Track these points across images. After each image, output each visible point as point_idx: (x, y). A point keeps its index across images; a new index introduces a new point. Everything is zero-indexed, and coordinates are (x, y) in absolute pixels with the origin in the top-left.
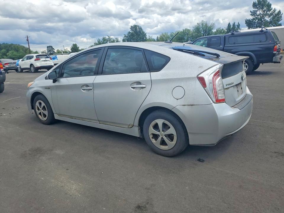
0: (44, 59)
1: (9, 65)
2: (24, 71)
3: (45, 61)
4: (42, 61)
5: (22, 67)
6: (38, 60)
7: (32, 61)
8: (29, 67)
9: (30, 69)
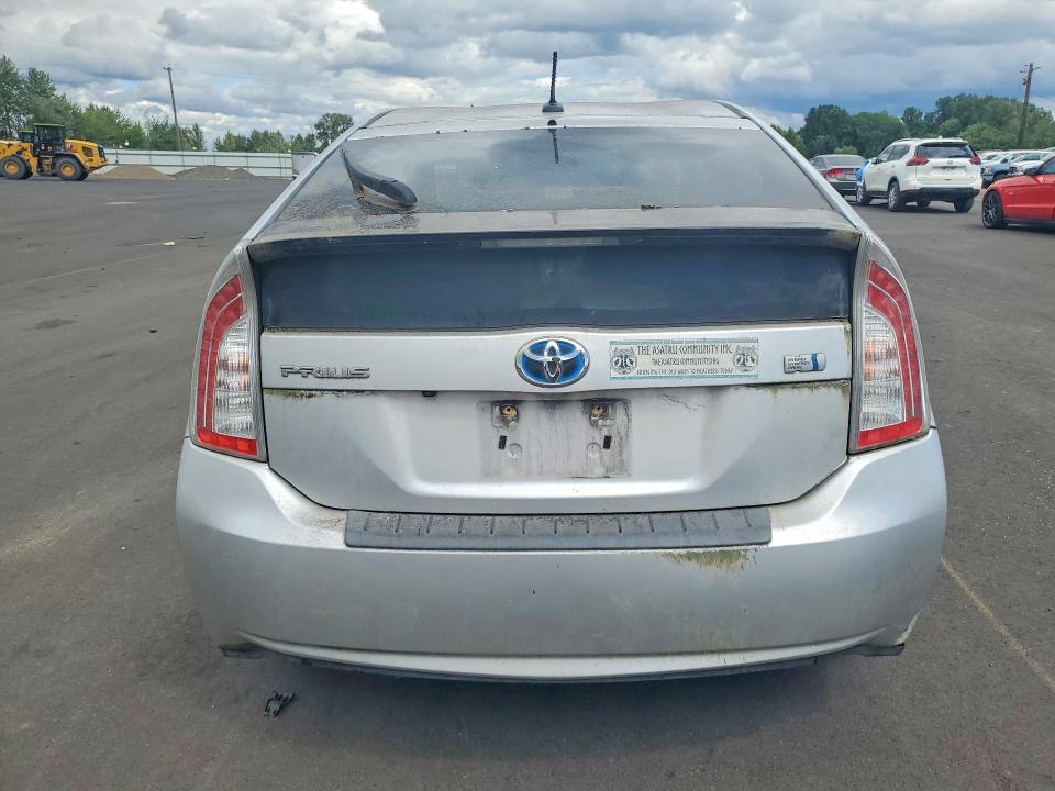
0: (944, 161)
1: (840, 176)
2: (875, 201)
3: (944, 168)
4: (935, 168)
5: (870, 187)
6: (918, 163)
7: (897, 167)
8: (883, 187)
9: (885, 195)
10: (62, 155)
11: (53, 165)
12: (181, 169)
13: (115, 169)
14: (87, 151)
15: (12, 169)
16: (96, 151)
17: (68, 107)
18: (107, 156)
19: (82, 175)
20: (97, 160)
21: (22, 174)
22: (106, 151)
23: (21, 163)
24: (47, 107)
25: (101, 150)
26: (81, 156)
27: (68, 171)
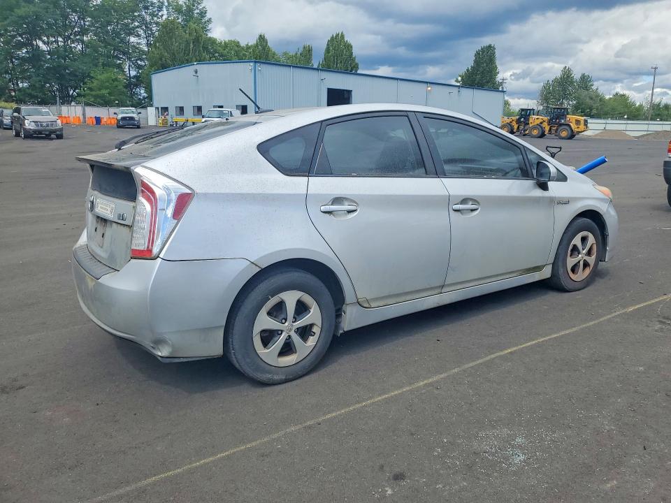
10: (563, 124)
11: (557, 129)
12: (645, 133)
13: (601, 133)
14: (578, 122)
15: (535, 132)
16: (582, 122)
17: (598, 96)
18: (589, 125)
19: (572, 136)
20: (582, 127)
21: (539, 135)
22: (589, 121)
23: (540, 129)
24: (585, 96)
25: (586, 121)
26: (573, 126)
27: (564, 134)
